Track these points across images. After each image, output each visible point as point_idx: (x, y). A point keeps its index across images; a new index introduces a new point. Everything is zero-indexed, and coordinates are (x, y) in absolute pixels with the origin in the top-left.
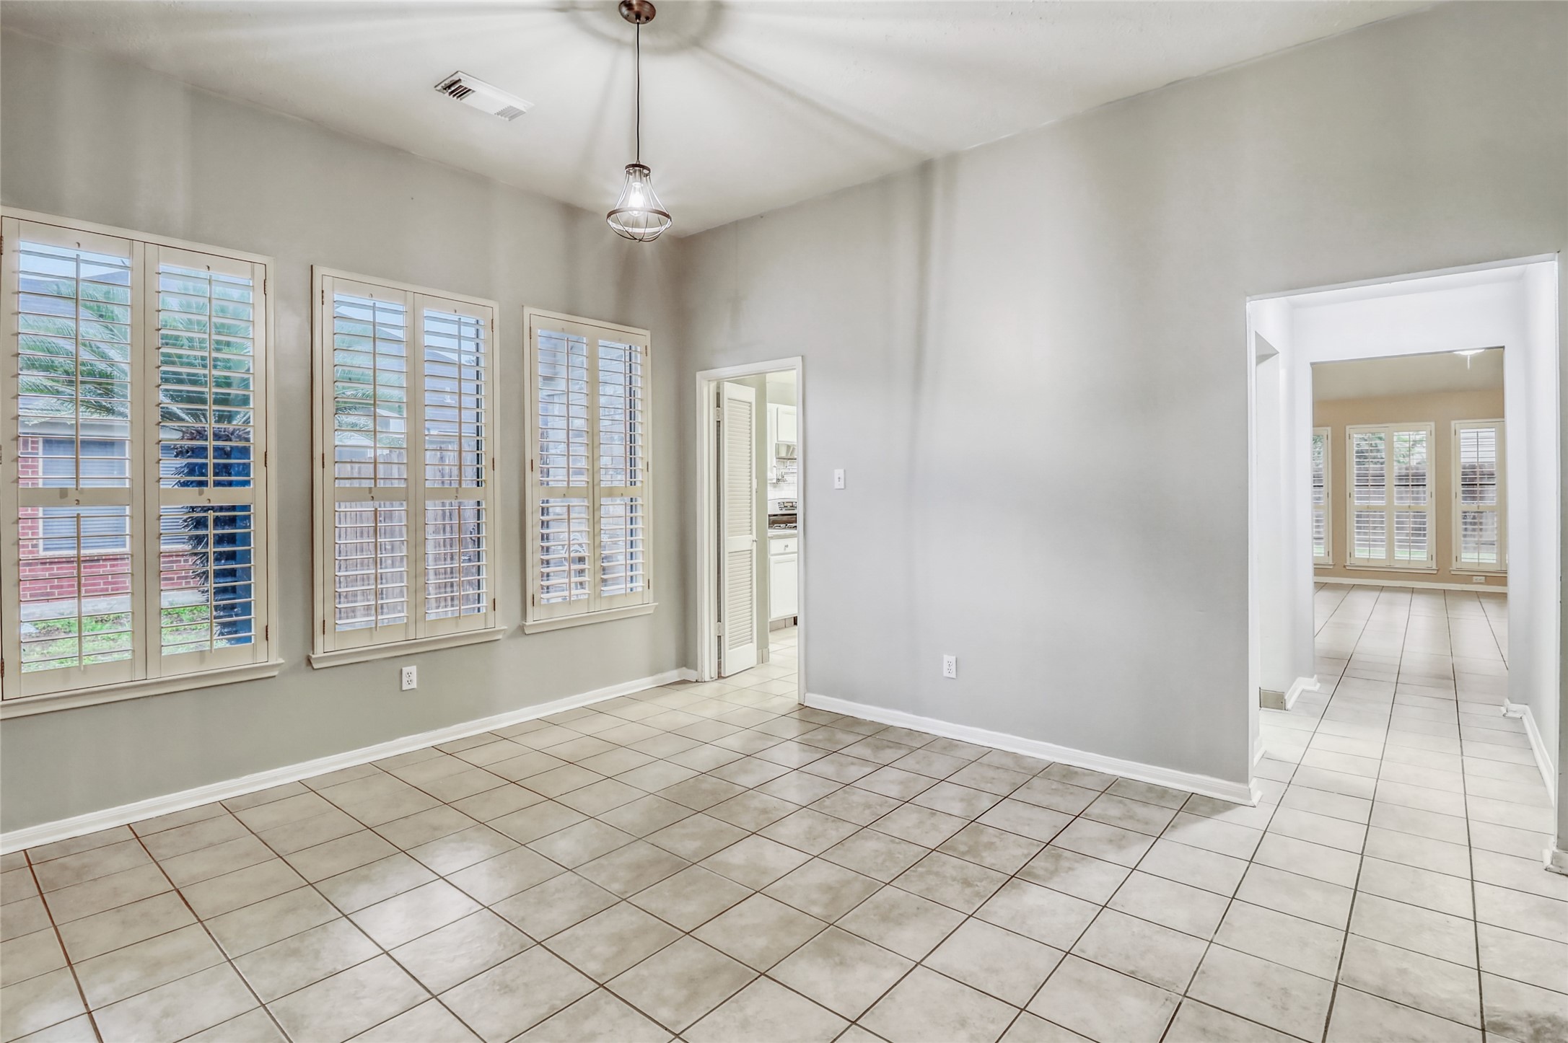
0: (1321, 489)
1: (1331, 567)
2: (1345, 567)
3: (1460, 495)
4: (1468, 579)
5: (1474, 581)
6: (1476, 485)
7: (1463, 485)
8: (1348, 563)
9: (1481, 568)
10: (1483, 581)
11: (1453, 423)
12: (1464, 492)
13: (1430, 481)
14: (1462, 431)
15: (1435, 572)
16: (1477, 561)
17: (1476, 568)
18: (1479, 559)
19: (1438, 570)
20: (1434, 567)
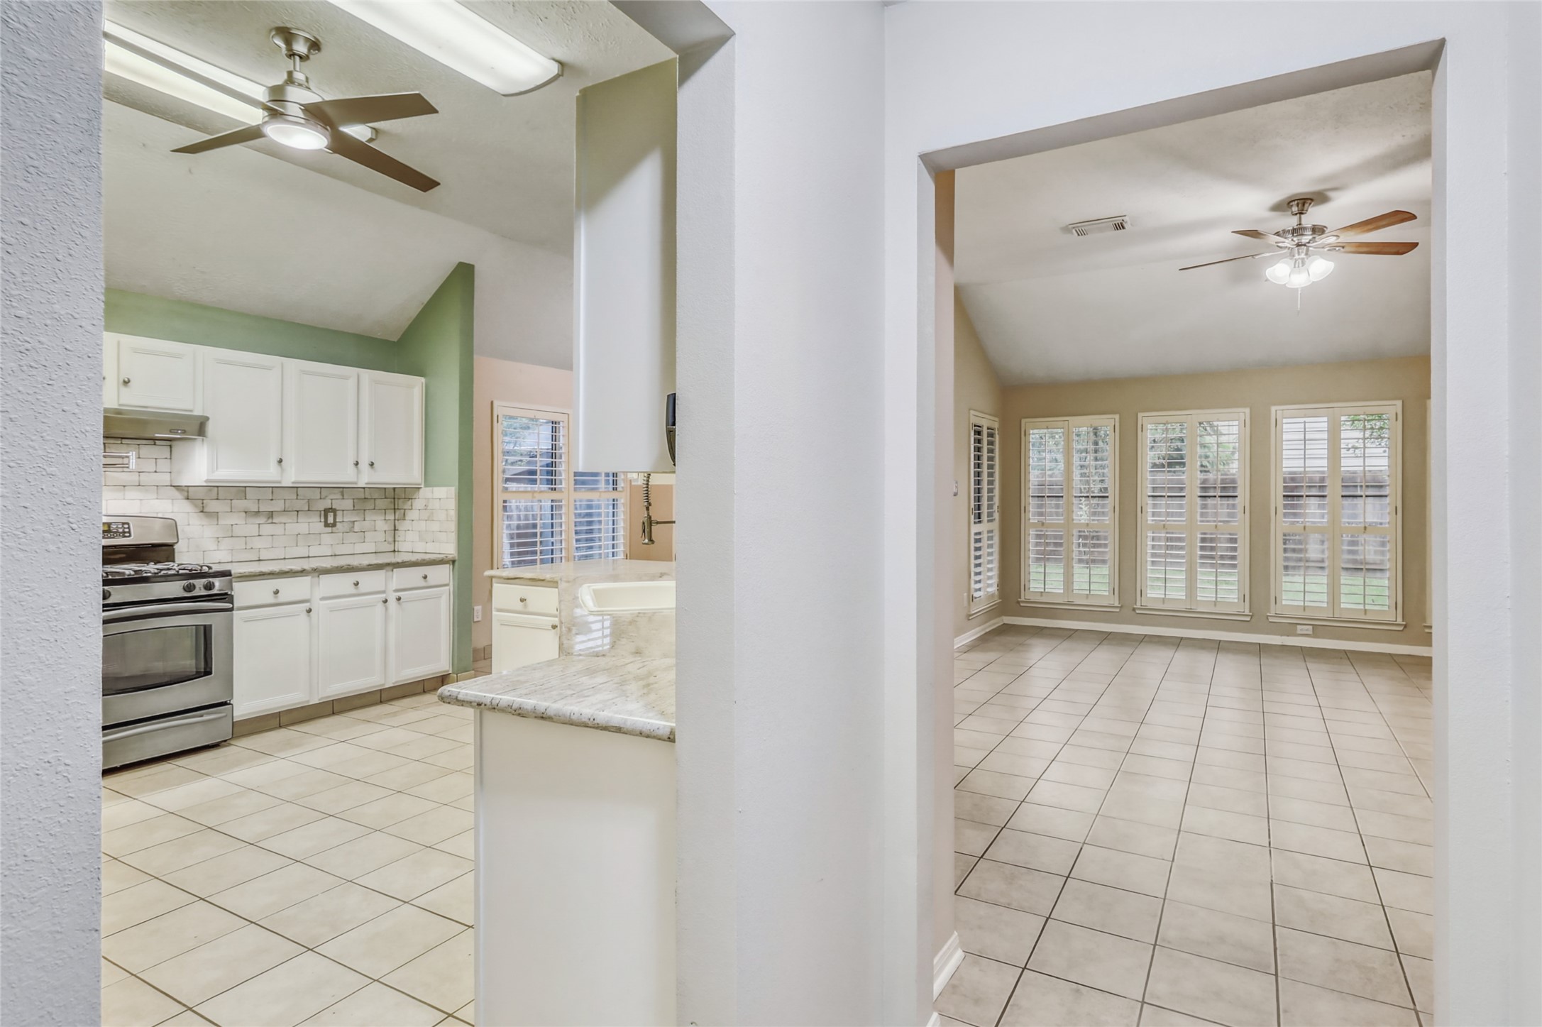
0: (1106, 501)
1: (1118, 610)
2: (1134, 609)
3: (1281, 510)
4: (1290, 630)
5: (1299, 632)
6: (1302, 496)
7: (1284, 496)
8: (1138, 605)
9: (1308, 614)
10: (1310, 632)
11: (1273, 409)
12: (1285, 506)
13: (1243, 492)
14: (1285, 421)
15: (1248, 619)
16: (1302, 604)
17: (1301, 613)
18: (1304, 601)
19: (1252, 616)
20: (1247, 612)
